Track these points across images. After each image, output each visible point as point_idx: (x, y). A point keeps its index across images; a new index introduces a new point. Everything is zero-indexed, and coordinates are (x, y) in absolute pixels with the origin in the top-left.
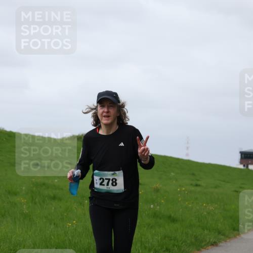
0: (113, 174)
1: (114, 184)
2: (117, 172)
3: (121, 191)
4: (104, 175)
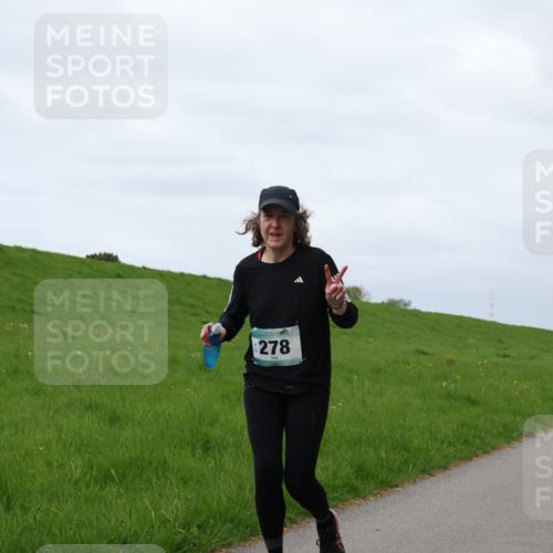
0: (282, 333)
1: (285, 350)
2: (289, 329)
3: (297, 363)
4: (266, 334)
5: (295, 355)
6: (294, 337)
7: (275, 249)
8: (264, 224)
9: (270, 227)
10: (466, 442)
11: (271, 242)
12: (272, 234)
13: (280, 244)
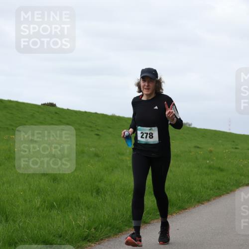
0: (150, 130)
1: (151, 137)
2: (153, 128)
3: (157, 143)
4: (144, 130)
5: (155, 139)
6: (155, 132)
7: (147, 95)
8: (142, 84)
9: (144, 85)
10: (218, 188)
11: (145, 92)
12: (146, 89)
13: (149, 93)
